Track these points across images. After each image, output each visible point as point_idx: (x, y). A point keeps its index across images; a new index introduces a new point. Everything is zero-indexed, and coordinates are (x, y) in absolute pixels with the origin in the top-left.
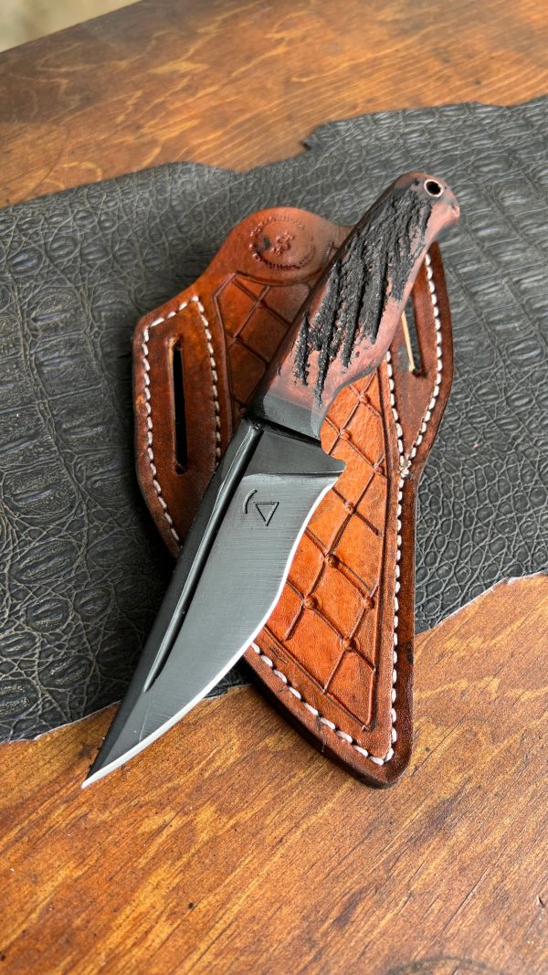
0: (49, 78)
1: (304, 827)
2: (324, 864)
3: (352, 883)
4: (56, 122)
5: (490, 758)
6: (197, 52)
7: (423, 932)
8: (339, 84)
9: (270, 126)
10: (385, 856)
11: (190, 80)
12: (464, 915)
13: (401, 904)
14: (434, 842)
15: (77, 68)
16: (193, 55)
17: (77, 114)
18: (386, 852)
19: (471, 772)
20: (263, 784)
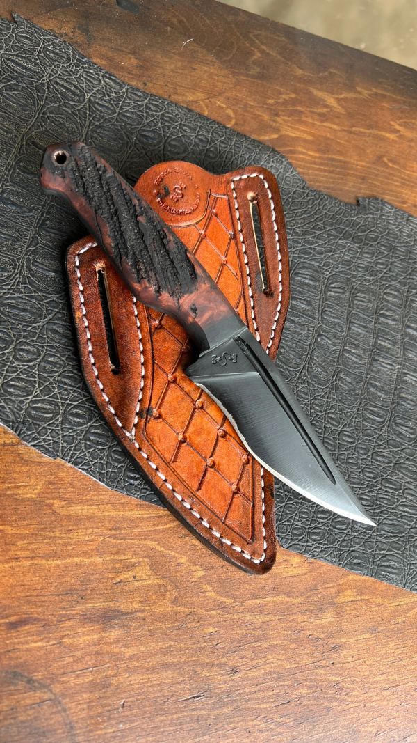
0: (251, 45)
1: (36, 562)
2: (29, 589)
3: (35, 611)
4: (234, 74)
5: (162, 609)
6: (345, 100)
7: (50, 667)
8: (407, 183)
9: (348, 174)
10: (64, 612)
11: (327, 112)
12: (78, 676)
13: (51, 643)
14: (96, 627)
15: (272, 53)
16: (342, 99)
17: (250, 79)
18: (66, 611)
19: (147, 608)
20: (34, 522)
